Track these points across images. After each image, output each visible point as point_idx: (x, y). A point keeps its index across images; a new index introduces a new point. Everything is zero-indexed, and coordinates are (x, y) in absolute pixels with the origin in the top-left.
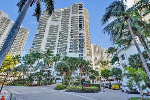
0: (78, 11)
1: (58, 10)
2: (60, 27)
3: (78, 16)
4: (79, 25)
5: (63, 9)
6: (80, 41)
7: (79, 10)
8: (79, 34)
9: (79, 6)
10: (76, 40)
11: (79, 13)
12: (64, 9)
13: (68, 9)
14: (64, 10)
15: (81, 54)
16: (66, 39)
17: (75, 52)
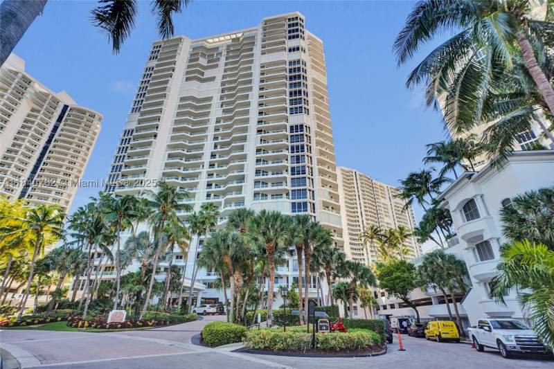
0: (284, 42)
1: (211, 41)
2: (216, 102)
3: (285, 62)
4: (291, 94)
5: (228, 37)
6: (295, 154)
7: (290, 38)
8: (292, 127)
9: (289, 26)
10: (279, 149)
11: (290, 50)
12: (234, 36)
13: (247, 35)
14: (233, 40)
15: (299, 204)
16: (242, 148)
17: (277, 195)
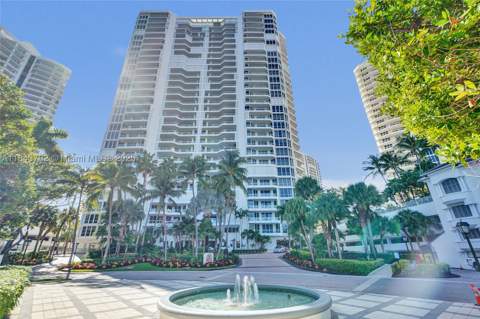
0: (262, 35)
1: (195, 21)
2: (203, 77)
3: (264, 52)
4: (271, 79)
5: (210, 21)
6: (278, 129)
7: (267, 32)
8: (274, 107)
9: (266, 21)
10: (262, 124)
11: (268, 42)
12: (215, 21)
13: (227, 21)
14: (215, 24)
15: (284, 169)
17: (264, 161)
